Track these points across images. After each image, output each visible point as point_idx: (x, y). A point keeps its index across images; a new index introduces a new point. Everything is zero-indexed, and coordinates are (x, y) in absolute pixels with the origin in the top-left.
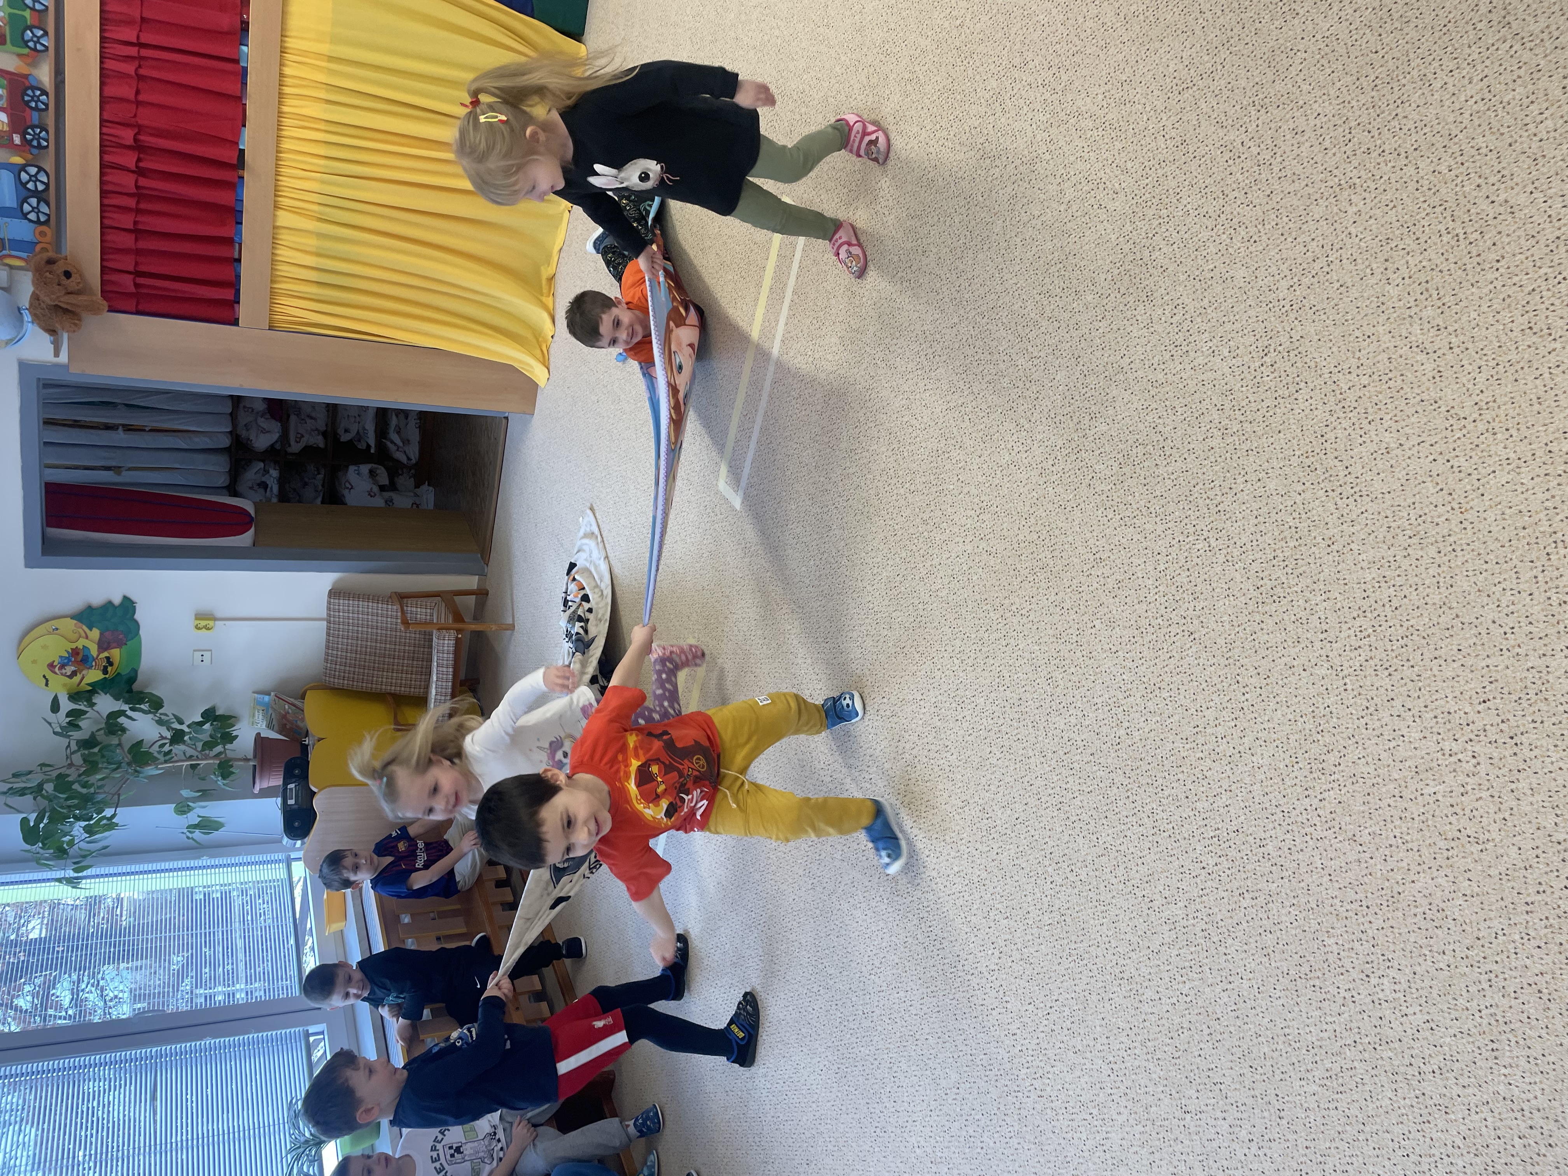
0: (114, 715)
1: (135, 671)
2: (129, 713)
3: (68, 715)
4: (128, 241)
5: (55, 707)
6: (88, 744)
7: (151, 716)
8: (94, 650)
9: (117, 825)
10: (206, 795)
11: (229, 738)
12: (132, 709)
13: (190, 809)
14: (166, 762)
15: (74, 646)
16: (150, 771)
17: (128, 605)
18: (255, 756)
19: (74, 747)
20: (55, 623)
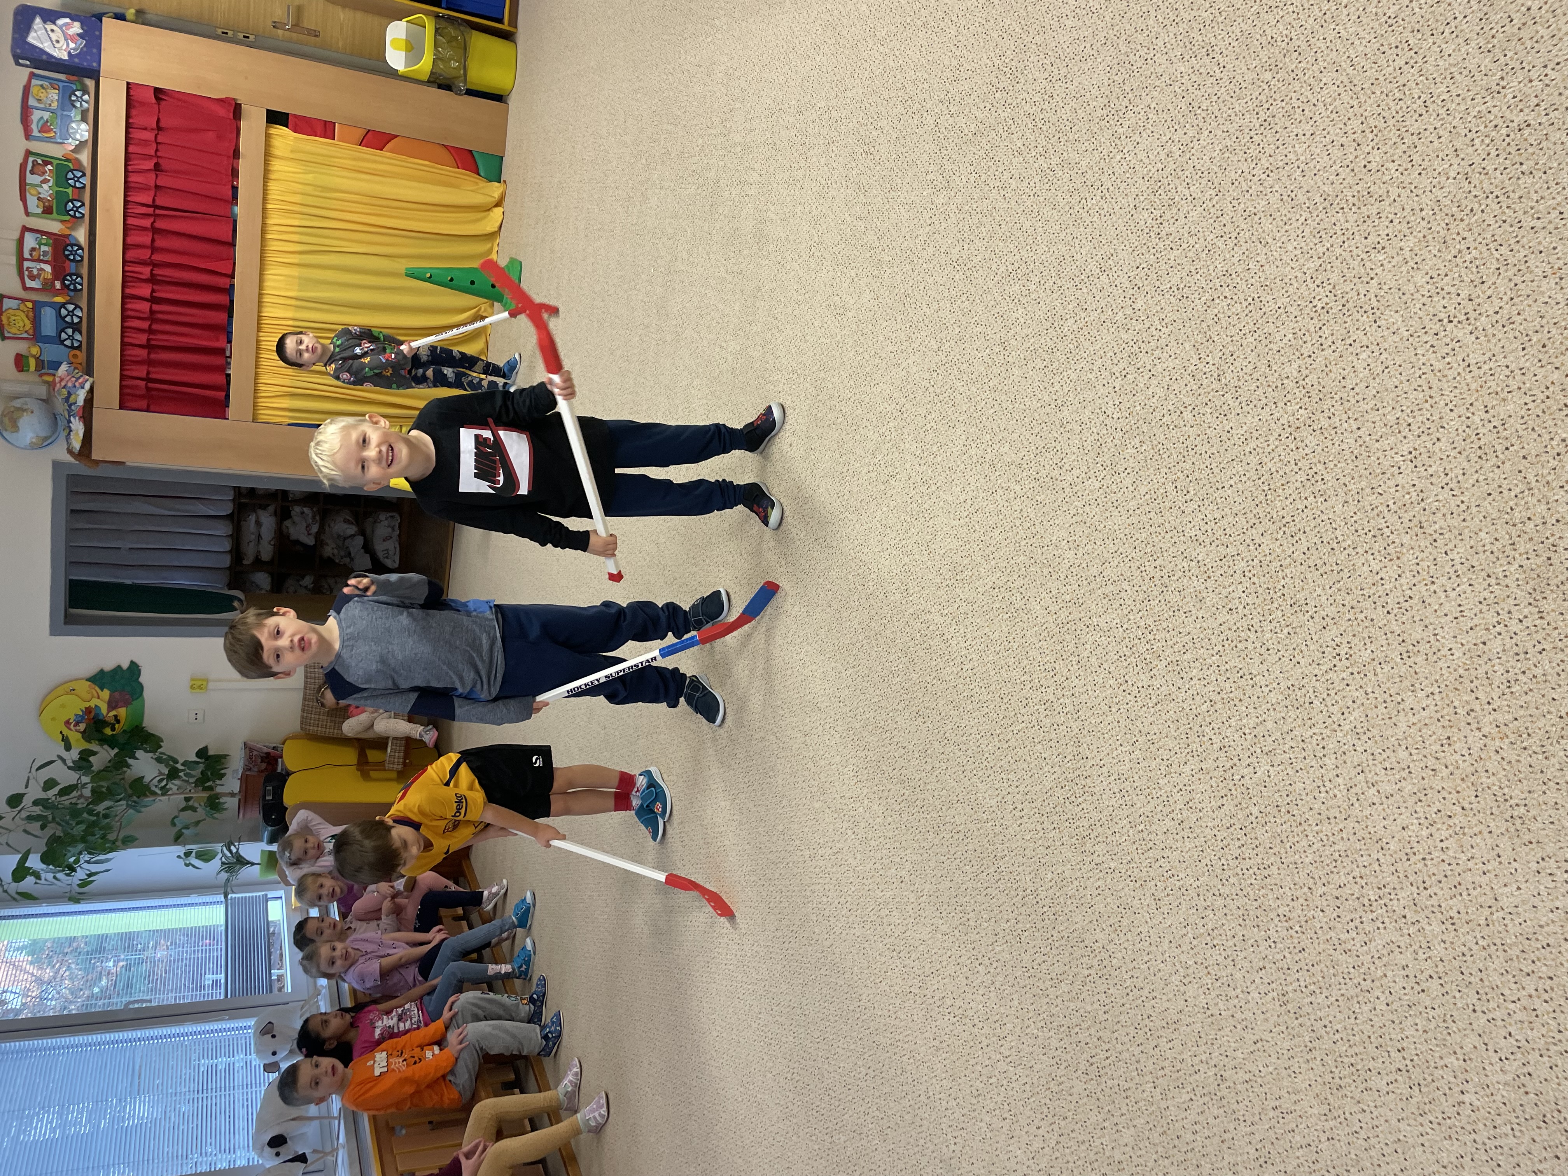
3: (80, 754)
4: (143, 354)
5: (68, 745)
8: (104, 709)
14: (163, 795)
15: (87, 705)
17: (134, 669)
18: (240, 792)
20: (72, 685)
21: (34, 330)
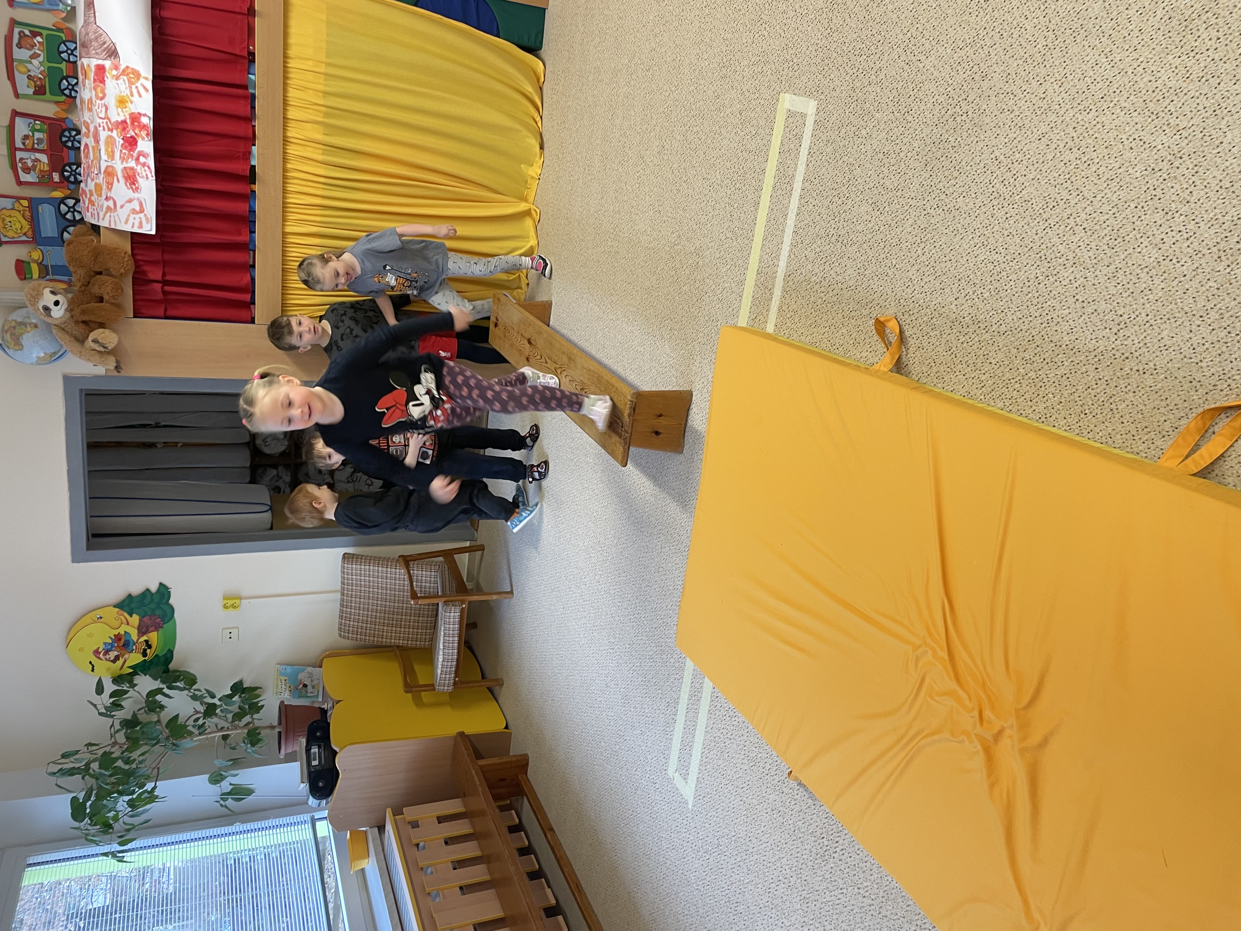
0: (152, 693)
1: (171, 652)
2: (166, 691)
3: (111, 696)
5: (100, 689)
6: (130, 724)
7: (186, 692)
8: (134, 636)
9: (157, 797)
10: (237, 763)
11: (256, 708)
12: (169, 688)
13: (223, 778)
14: (200, 734)
15: (116, 632)
16: (187, 743)
17: (164, 591)
18: (280, 723)
19: (117, 726)
20: (99, 613)
21: (34, 232)
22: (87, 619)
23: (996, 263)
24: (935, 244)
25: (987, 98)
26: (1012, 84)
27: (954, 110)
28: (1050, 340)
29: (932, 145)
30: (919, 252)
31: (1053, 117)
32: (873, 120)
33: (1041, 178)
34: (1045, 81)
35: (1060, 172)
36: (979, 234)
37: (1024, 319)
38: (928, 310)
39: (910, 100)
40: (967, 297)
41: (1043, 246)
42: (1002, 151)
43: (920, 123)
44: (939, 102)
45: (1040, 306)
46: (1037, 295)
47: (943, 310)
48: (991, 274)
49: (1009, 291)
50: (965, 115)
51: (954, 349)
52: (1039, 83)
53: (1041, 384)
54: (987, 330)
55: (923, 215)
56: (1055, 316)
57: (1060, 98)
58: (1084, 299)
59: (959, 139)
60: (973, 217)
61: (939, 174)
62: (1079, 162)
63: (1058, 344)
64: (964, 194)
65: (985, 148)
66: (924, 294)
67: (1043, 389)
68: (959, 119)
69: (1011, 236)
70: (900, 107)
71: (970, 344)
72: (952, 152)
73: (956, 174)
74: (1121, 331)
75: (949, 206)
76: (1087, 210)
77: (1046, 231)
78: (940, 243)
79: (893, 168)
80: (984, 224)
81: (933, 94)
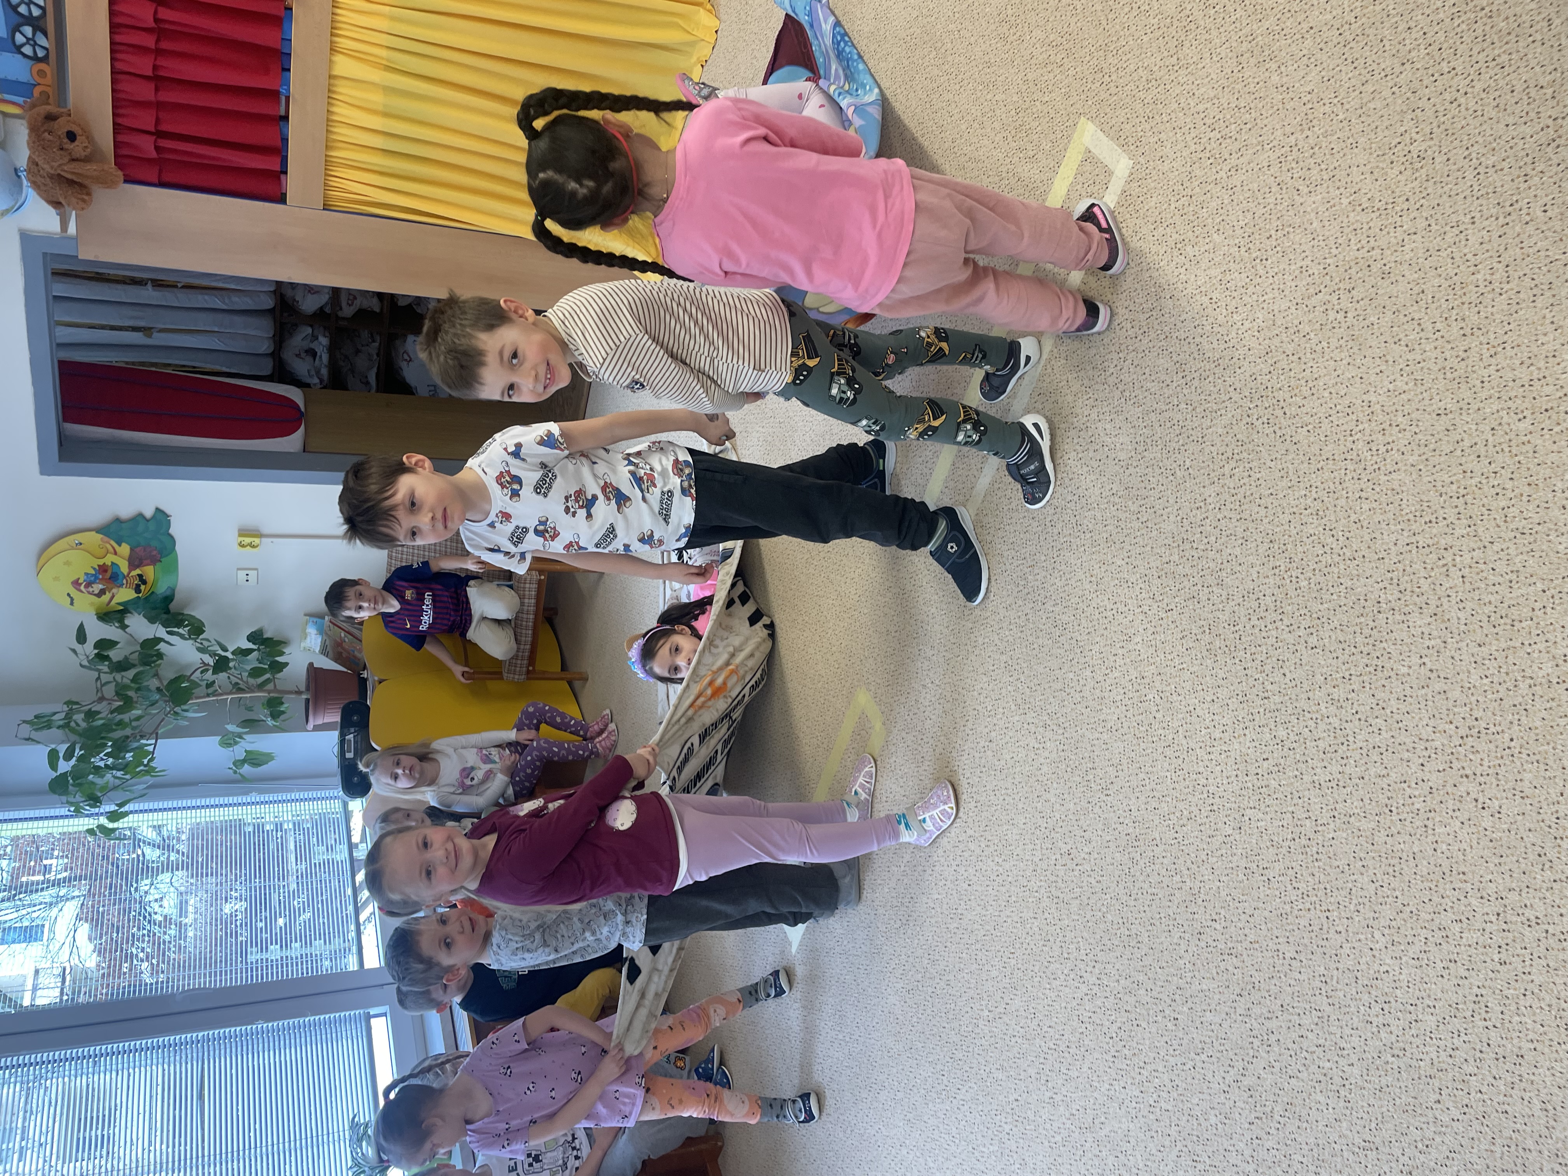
0: (149, 641)
1: (172, 590)
2: (168, 638)
3: (95, 647)
4: (146, 92)
5: (81, 636)
6: (121, 667)
7: (191, 641)
8: (124, 567)
9: (155, 770)
10: (252, 729)
11: (278, 665)
12: (171, 634)
13: (236, 743)
14: (208, 695)
15: (101, 562)
17: (161, 517)
18: (308, 689)
19: (104, 680)
20: (78, 537)
22: (62, 543)
23: (1327, 549)
24: (1252, 473)
25: (1380, 309)
26: (1423, 310)
27: (1328, 297)
28: (1372, 692)
29: (1282, 329)
30: (1227, 470)
31: (1467, 395)
32: (1207, 240)
33: (1424, 470)
34: (1472, 334)
35: (1453, 479)
36: (1315, 495)
37: (1345, 646)
38: (1218, 555)
39: (1268, 242)
40: (1277, 571)
41: (1400, 566)
42: (1380, 399)
43: (1276, 287)
44: (1311, 272)
45: (1371, 641)
46: (1372, 624)
47: (1239, 568)
48: (1317, 560)
49: (1335, 597)
50: (1342, 314)
51: (1240, 627)
52: (1462, 332)
53: (1344, 740)
54: (1291, 628)
55: (1244, 422)
56: (1387, 665)
57: (1485, 372)
58: (1434, 668)
59: (1324, 344)
60: (1313, 468)
61: (1282, 377)
62: (1484, 481)
63: (1381, 703)
64: (1310, 427)
65: (1358, 379)
66: (1218, 530)
67: (1345, 747)
68: (1332, 315)
69: (1359, 525)
70: (1250, 245)
71: (1264, 634)
72: (1308, 355)
73: (1306, 392)
74: (1470, 738)
75: (1284, 432)
76: (1474, 554)
77: (1409, 548)
78: (1258, 475)
79: (1219, 329)
80: (1325, 485)
81: (1304, 255)
